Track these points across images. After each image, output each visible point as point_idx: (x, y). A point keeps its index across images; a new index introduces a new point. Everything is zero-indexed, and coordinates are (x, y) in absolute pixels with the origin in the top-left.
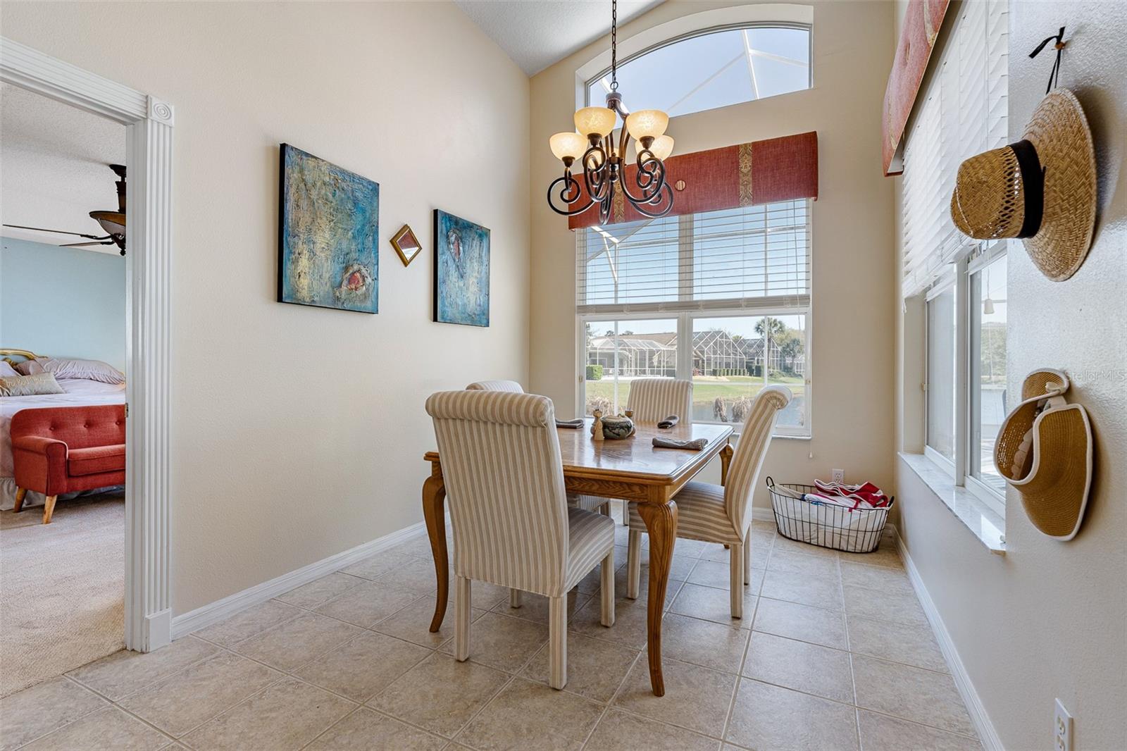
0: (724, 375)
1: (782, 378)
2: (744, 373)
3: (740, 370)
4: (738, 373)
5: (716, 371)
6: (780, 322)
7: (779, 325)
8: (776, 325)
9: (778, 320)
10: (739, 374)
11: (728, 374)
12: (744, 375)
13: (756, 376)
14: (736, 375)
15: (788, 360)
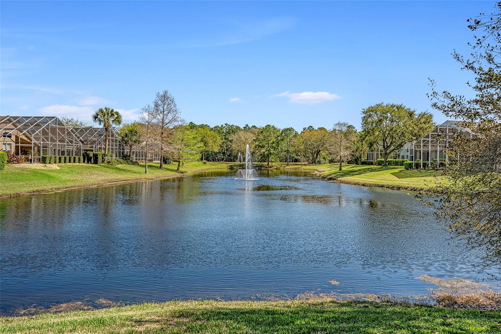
0: (55, 162)
1: (119, 166)
2: (79, 160)
3: (74, 158)
4: (72, 160)
5: (45, 158)
6: (117, 113)
7: (116, 116)
8: (112, 115)
9: (115, 111)
10: (74, 162)
11: (60, 162)
12: (79, 162)
13: (94, 163)
14: (70, 162)
15: (127, 150)
